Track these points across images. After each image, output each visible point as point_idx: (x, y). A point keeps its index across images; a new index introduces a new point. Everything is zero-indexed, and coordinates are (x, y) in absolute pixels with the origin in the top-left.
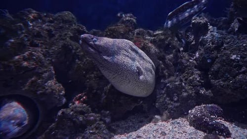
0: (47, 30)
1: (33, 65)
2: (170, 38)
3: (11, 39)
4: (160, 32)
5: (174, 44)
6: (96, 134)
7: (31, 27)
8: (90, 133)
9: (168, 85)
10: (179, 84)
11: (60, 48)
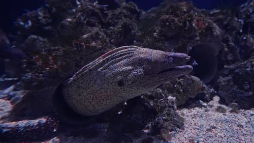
0: (99, 9)
1: (100, 45)
2: (230, 18)
3: (67, 18)
4: (218, 11)
5: (234, 25)
6: (169, 121)
7: (80, 6)
8: (163, 119)
9: (237, 71)
10: (250, 70)
11: (119, 28)
